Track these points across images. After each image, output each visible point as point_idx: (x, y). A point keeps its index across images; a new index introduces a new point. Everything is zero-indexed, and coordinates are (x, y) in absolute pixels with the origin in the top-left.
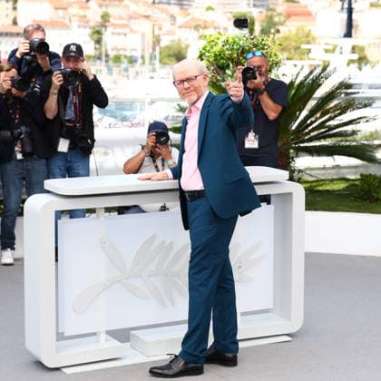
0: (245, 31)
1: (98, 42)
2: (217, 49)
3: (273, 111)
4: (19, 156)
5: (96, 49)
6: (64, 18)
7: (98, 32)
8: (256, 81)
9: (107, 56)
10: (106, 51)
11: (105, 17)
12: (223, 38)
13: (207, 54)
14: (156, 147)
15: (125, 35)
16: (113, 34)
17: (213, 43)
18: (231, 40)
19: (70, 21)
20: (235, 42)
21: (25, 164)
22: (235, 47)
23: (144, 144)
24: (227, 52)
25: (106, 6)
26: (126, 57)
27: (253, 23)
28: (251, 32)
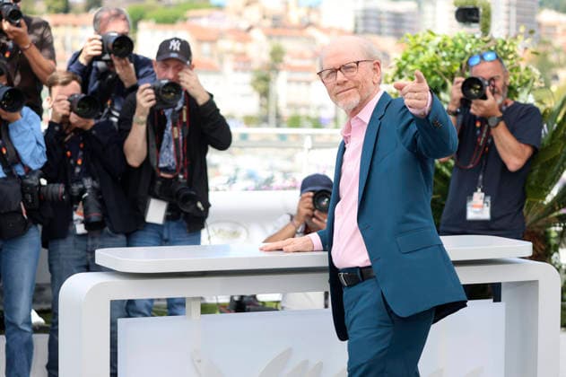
0: (475, 29)
1: (265, 94)
2: (426, 58)
3: (516, 155)
4: (80, 229)
5: (261, 105)
6: (211, 55)
7: (266, 79)
8: (486, 103)
9: (278, 116)
10: (277, 109)
11: (277, 55)
12: (437, 40)
13: (410, 67)
14: (314, 216)
15: (308, 83)
16: (289, 81)
17: (421, 49)
18: (450, 44)
19: (221, 61)
20: (456, 46)
21: (90, 243)
22: (457, 55)
23: (294, 212)
24: (443, 63)
25: (280, 37)
26: (308, 118)
27: (488, 15)
28: (486, 29)
